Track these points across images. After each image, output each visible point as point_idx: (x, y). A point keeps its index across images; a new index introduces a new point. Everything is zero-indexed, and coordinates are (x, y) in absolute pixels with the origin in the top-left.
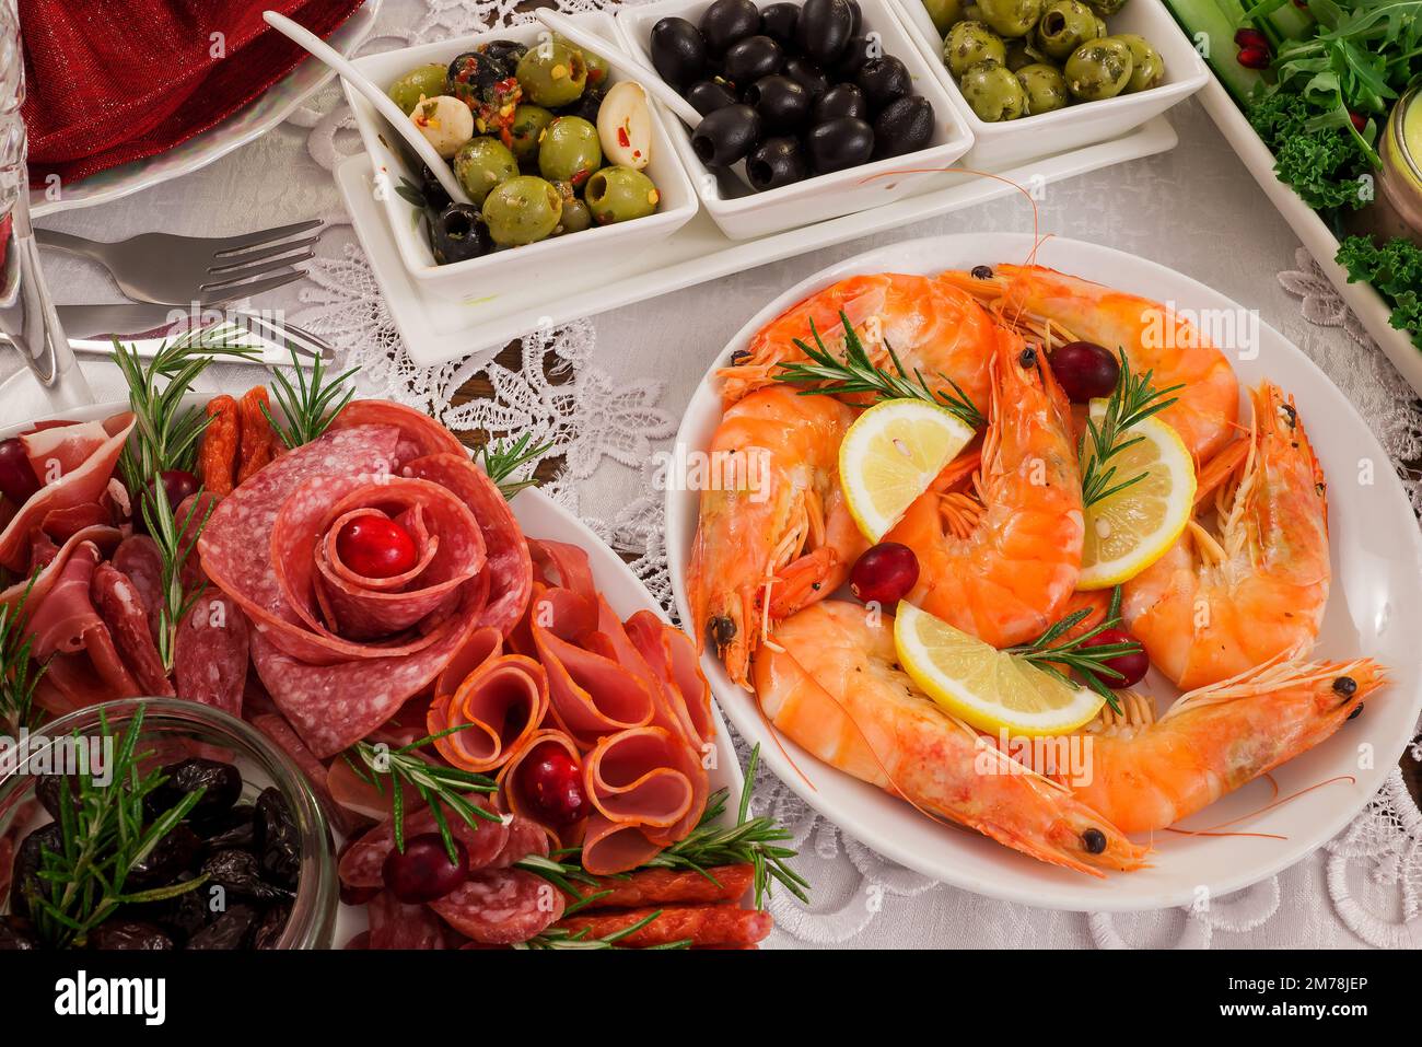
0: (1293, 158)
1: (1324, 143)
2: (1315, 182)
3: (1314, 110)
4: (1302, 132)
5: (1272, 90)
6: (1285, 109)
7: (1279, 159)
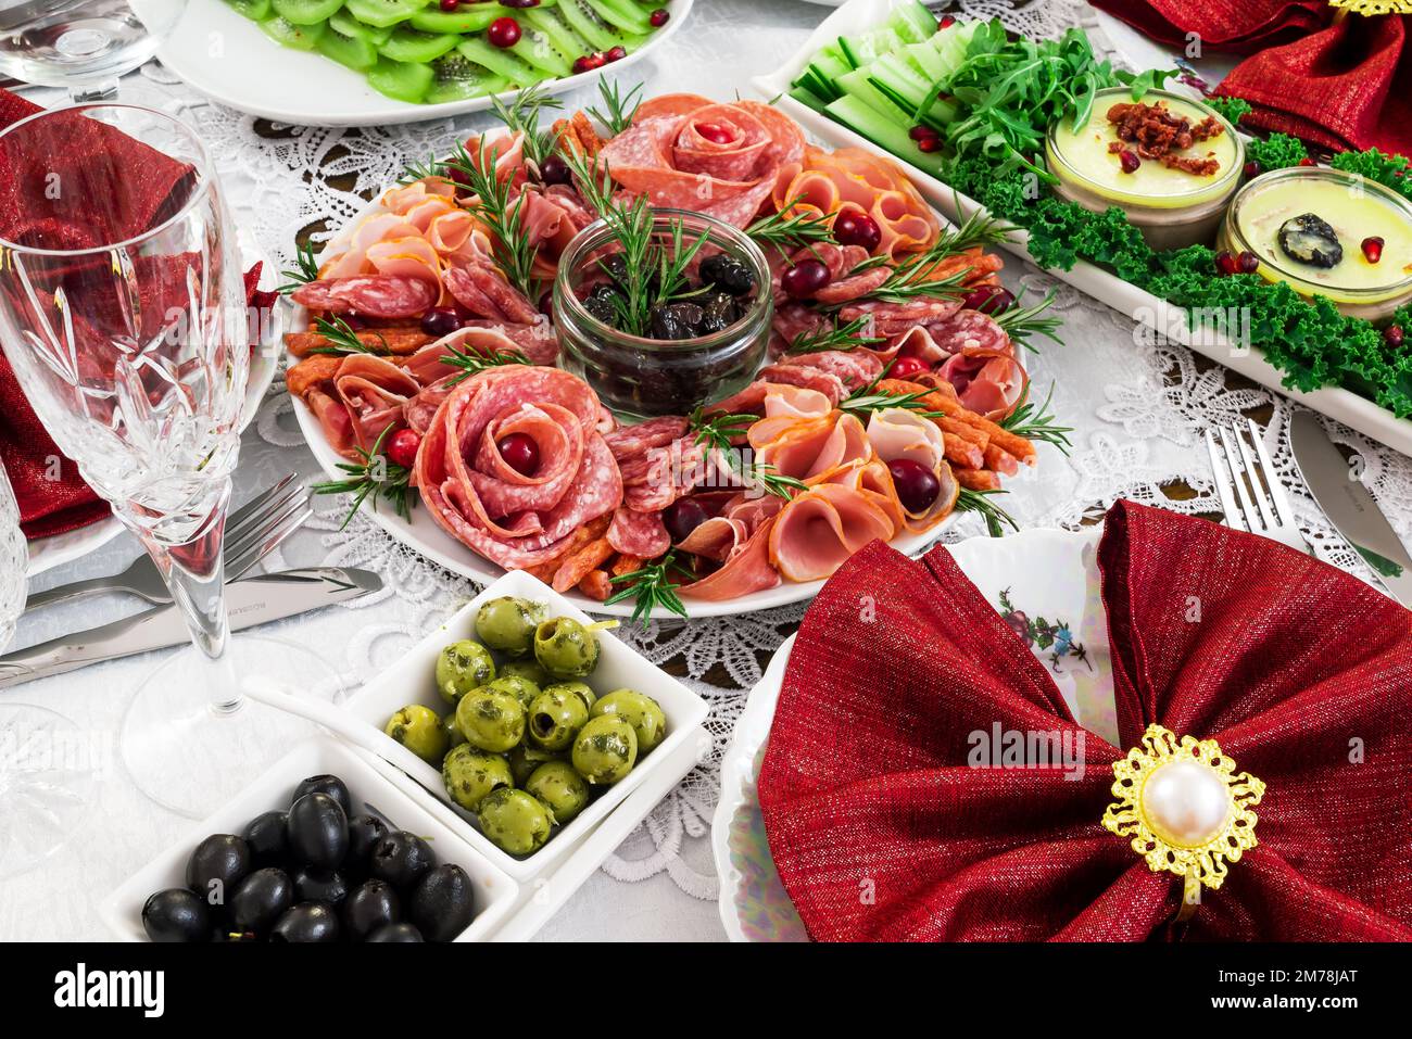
0: (998, 198)
1: (1014, 181)
2: (1020, 210)
3: (994, 163)
4: (993, 180)
5: (955, 162)
6: (972, 170)
7: (986, 205)
